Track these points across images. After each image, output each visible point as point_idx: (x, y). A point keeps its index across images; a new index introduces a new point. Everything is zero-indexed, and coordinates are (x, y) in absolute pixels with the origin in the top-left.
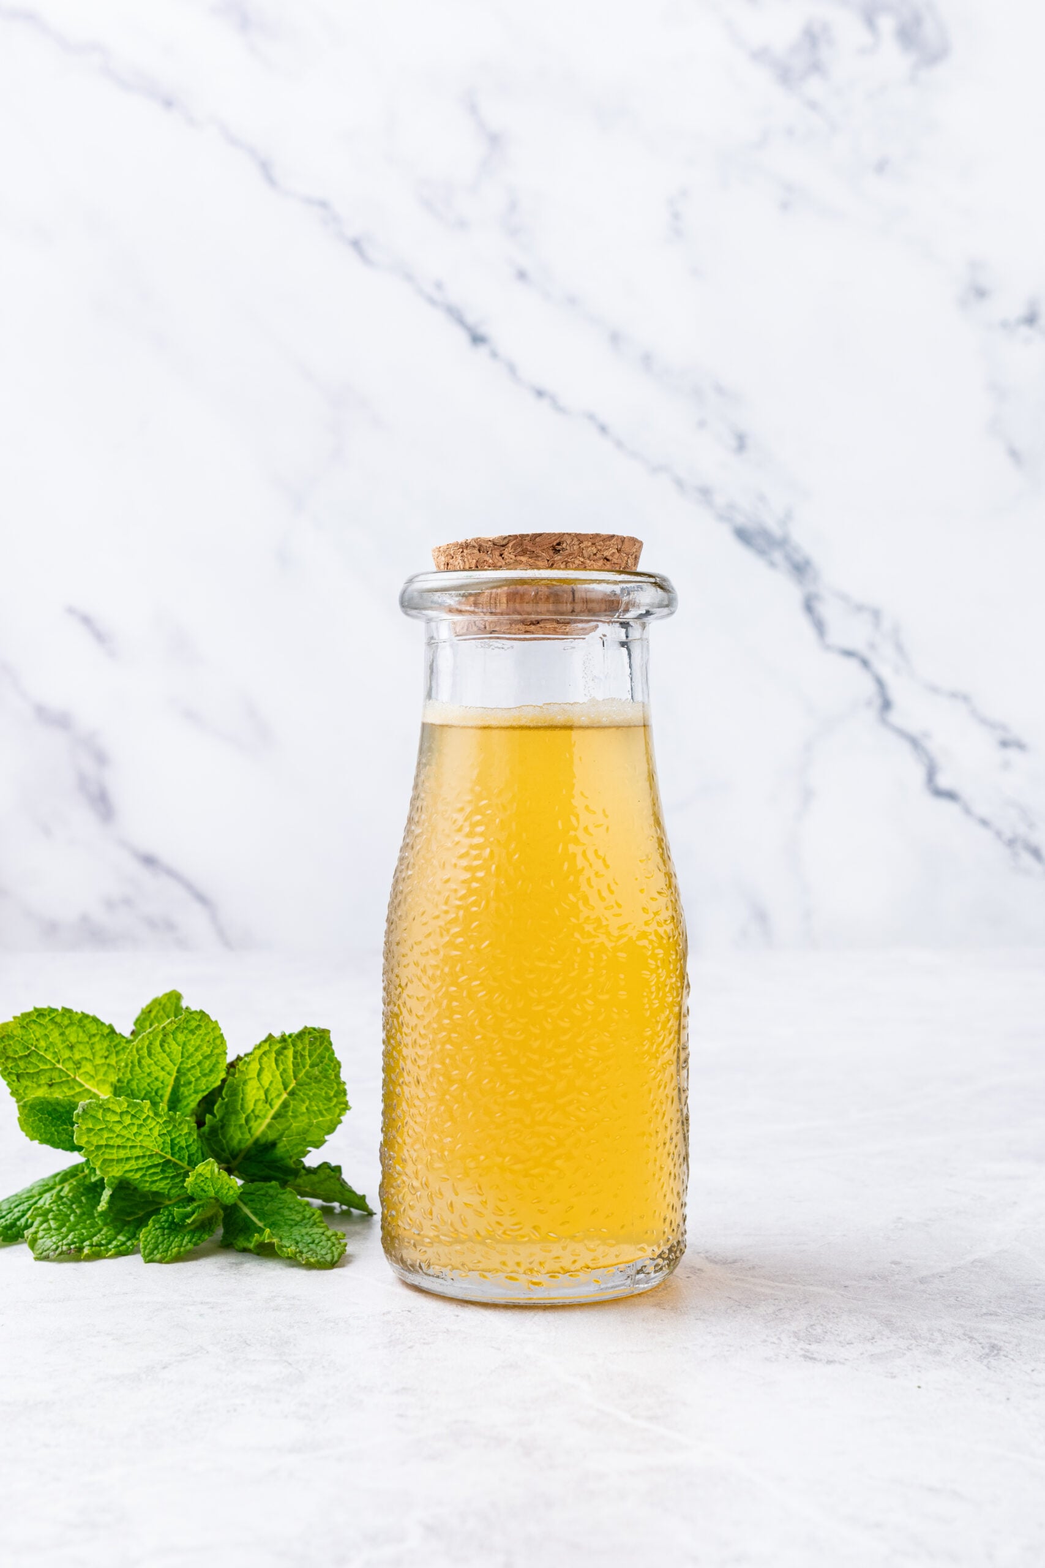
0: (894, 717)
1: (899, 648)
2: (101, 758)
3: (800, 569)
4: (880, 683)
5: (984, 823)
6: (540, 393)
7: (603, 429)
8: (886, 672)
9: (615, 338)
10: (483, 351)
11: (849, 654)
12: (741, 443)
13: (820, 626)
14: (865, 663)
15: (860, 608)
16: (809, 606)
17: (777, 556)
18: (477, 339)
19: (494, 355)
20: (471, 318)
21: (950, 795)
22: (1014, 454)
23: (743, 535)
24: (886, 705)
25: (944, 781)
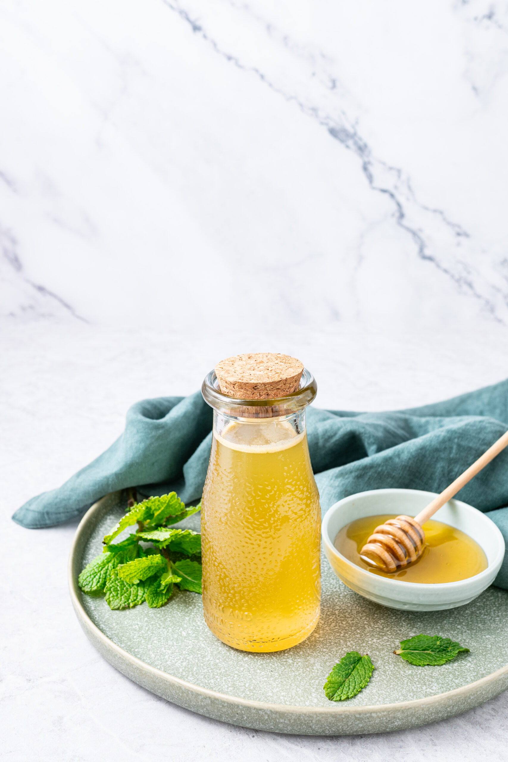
0: (405, 222)
1: (409, 188)
2: (14, 241)
3: (362, 149)
4: (399, 205)
5: (446, 271)
6: (230, 58)
7: (262, 77)
8: (402, 200)
9: (269, 27)
10: (199, 34)
11: (384, 191)
12: (334, 84)
13: (370, 178)
14: (392, 196)
15: (391, 168)
16: (365, 169)
17: (350, 143)
18: (196, 28)
19: (205, 37)
20: (192, 17)
21: (430, 259)
22: (475, 89)
23: (333, 132)
24: (402, 216)
25: (428, 252)
